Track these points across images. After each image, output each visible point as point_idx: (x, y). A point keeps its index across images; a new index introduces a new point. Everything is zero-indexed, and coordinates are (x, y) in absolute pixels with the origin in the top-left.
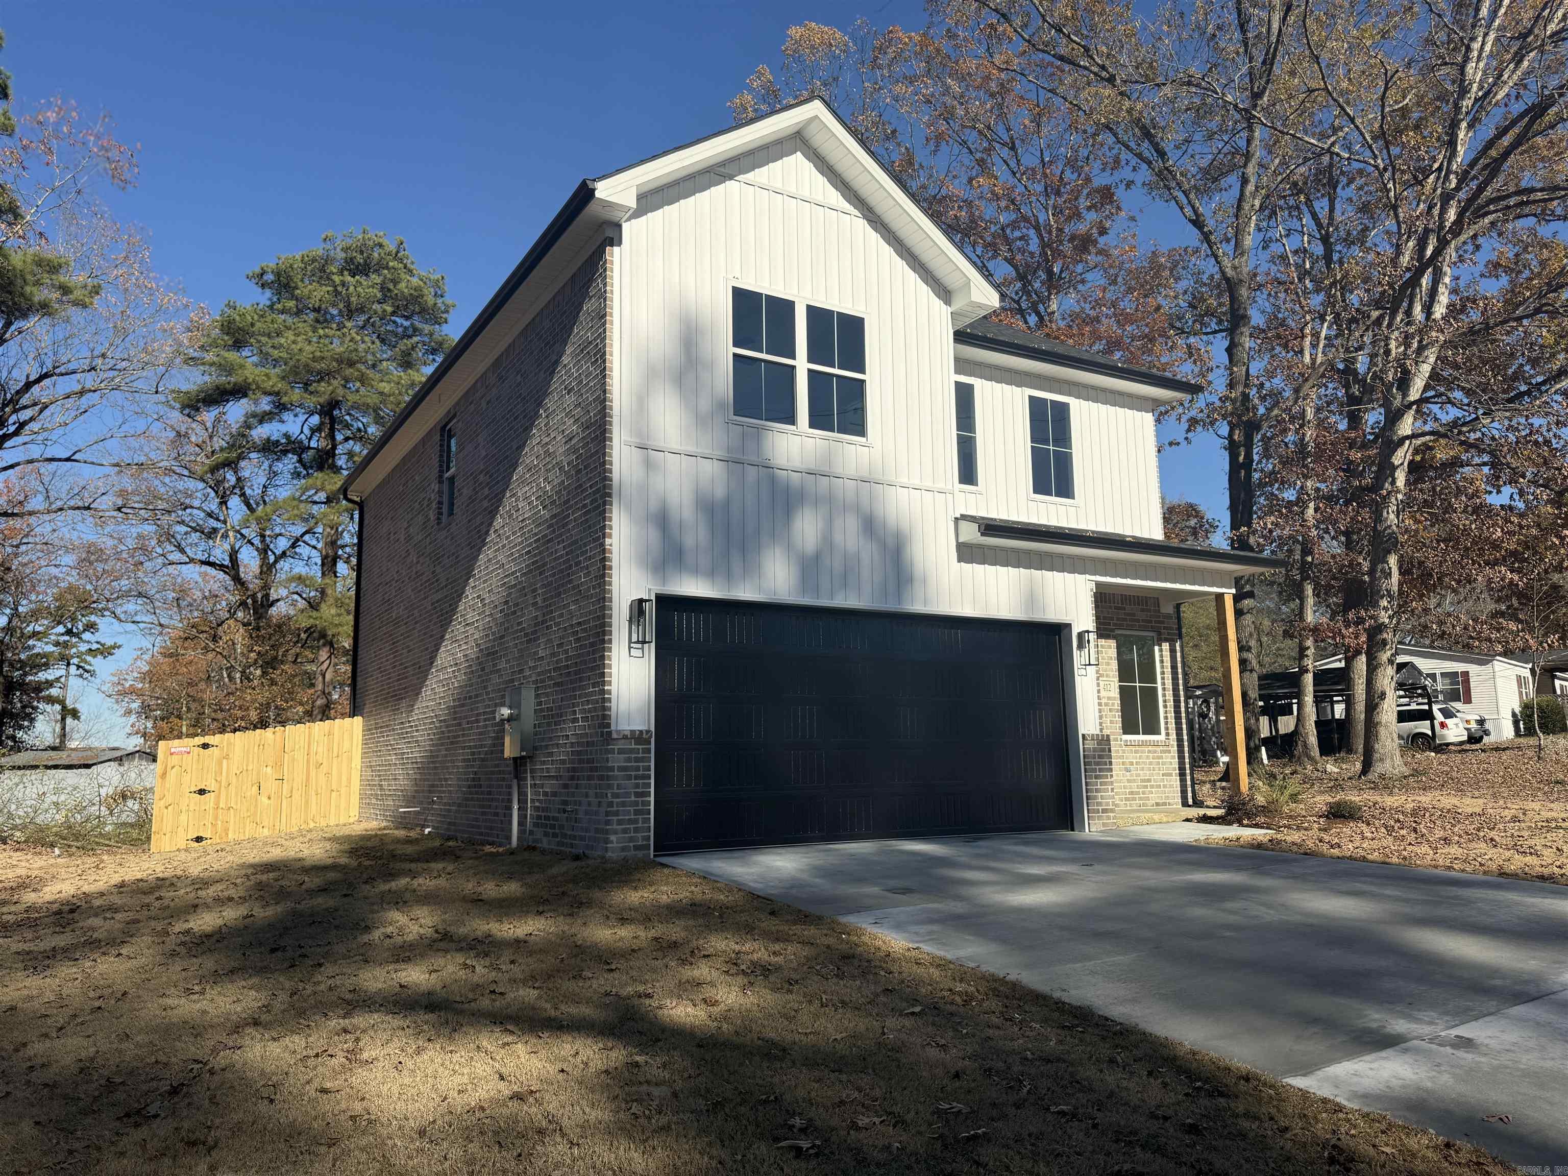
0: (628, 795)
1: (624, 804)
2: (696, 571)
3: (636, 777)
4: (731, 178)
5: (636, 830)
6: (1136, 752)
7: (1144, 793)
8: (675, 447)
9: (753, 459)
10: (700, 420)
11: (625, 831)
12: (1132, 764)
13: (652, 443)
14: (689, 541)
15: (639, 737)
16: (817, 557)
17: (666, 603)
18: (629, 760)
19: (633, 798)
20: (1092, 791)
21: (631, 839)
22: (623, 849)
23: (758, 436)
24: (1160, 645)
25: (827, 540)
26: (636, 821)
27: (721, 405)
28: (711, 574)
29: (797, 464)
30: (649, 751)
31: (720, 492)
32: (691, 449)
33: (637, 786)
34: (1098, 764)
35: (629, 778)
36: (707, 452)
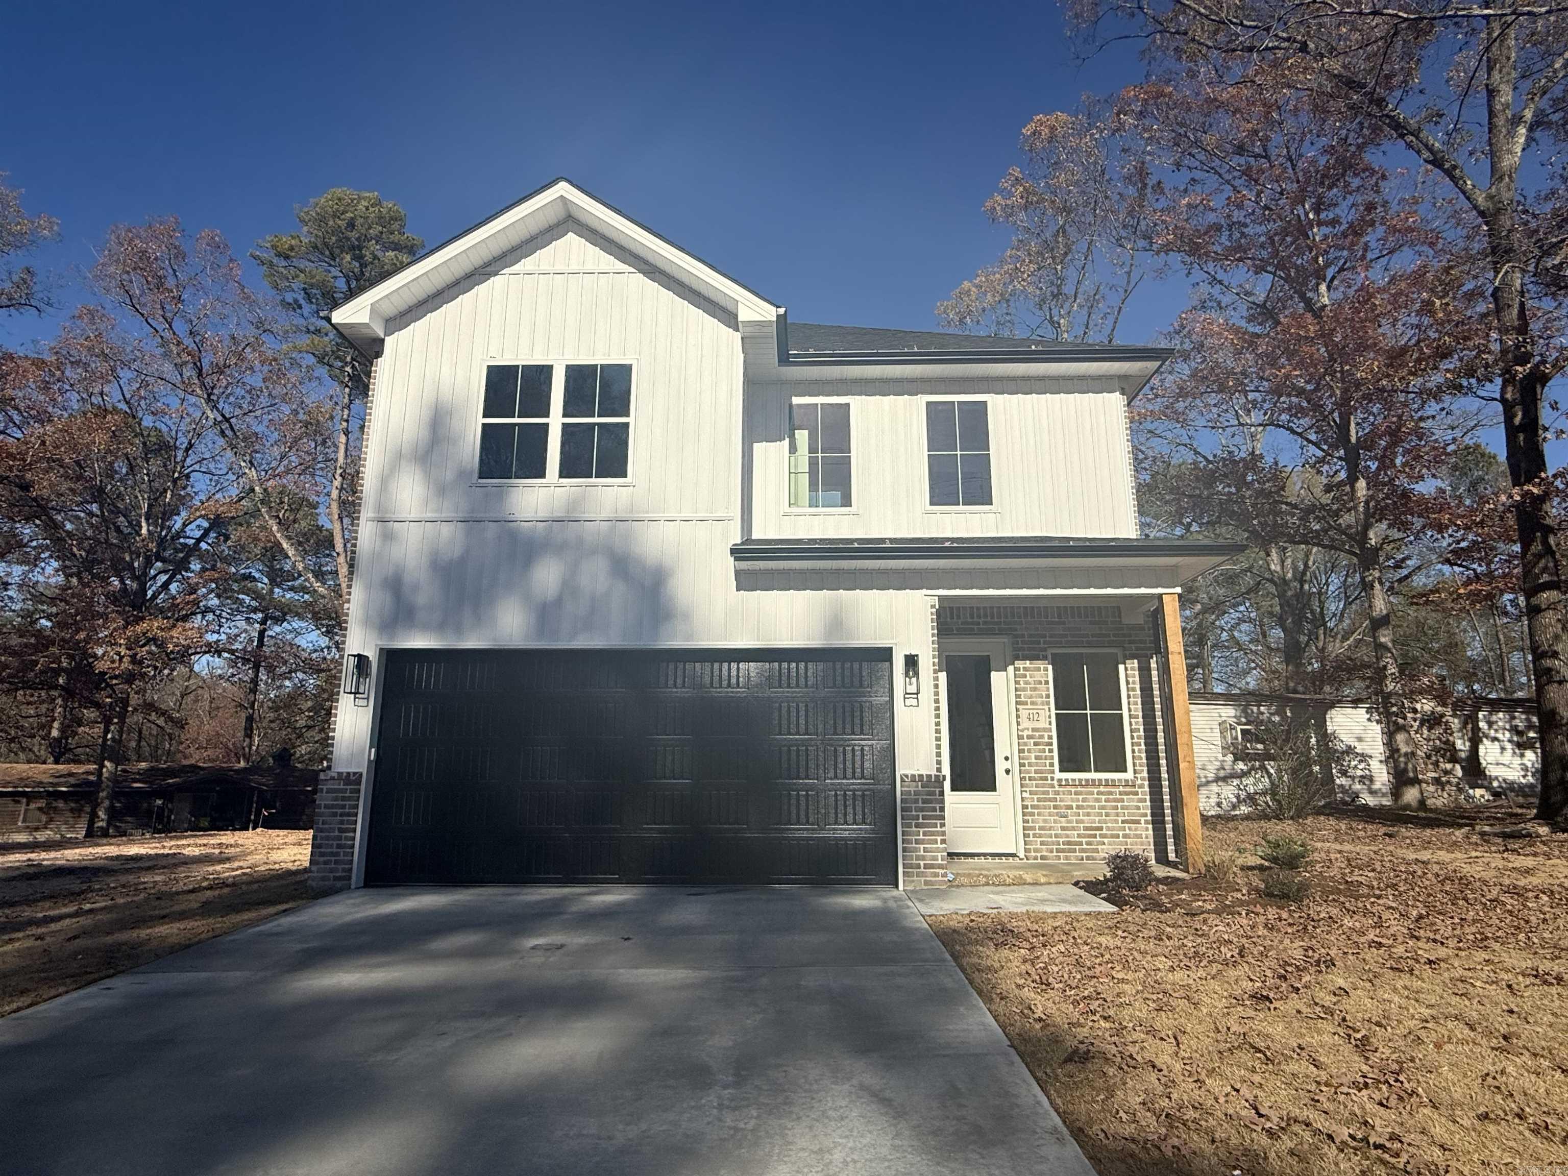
0: (333, 830)
1: (327, 838)
2: (426, 627)
3: (341, 815)
4: (496, 274)
5: (336, 862)
6: (1076, 793)
7: (1088, 843)
8: (413, 516)
9: (493, 515)
10: (441, 490)
11: (325, 863)
12: (1070, 807)
13: (388, 516)
14: (421, 600)
15: (353, 779)
16: (559, 602)
17: (391, 657)
18: (336, 799)
19: (337, 833)
20: (910, 842)
21: (331, 871)
22: (323, 879)
23: (500, 496)
24: (1125, 663)
25: (569, 586)
26: (337, 854)
27: (462, 474)
28: (440, 627)
29: (542, 515)
30: (358, 791)
31: (457, 552)
32: (430, 515)
33: (342, 822)
34: (922, 810)
35: (335, 815)
36: (444, 515)
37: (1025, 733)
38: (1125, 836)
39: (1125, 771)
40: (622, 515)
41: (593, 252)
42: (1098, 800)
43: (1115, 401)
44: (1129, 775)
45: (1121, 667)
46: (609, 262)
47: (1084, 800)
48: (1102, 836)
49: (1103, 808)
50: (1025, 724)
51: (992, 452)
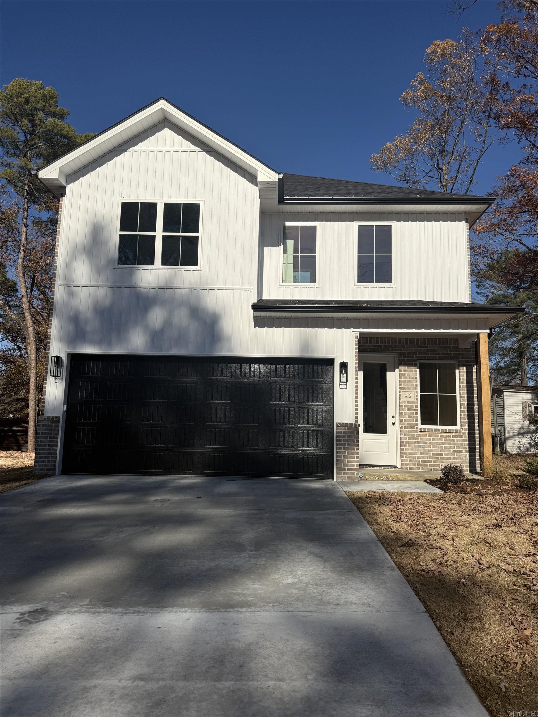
0: (45, 446)
1: (43, 450)
2: (92, 342)
3: (50, 438)
4: (126, 151)
5: (48, 462)
6: (429, 436)
8: (84, 283)
9: (126, 284)
10: (99, 270)
11: (43, 462)
12: (426, 443)
13: (71, 283)
14: (89, 328)
15: (55, 420)
16: (162, 331)
17: (74, 358)
18: (47, 430)
19: (48, 447)
20: (340, 457)
21: (46, 466)
22: (41, 470)
23: (131, 274)
24: (459, 369)
25: (168, 323)
26: (48, 458)
27: (110, 261)
28: (99, 343)
29: (153, 284)
30: (58, 426)
31: (108, 302)
32: (92, 283)
33: (50, 442)
34: (347, 441)
35: (46, 438)
36: (101, 284)
37: (403, 404)
38: (454, 459)
39: (456, 425)
40: (194, 286)
41: (178, 139)
42: (440, 440)
43: (462, 227)
44: (458, 427)
45: (457, 371)
46: (188, 145)
47: (433, 440)
48: (442, 458)
49: (443, 444)
50: (404, 399)
51: (393, 254)
